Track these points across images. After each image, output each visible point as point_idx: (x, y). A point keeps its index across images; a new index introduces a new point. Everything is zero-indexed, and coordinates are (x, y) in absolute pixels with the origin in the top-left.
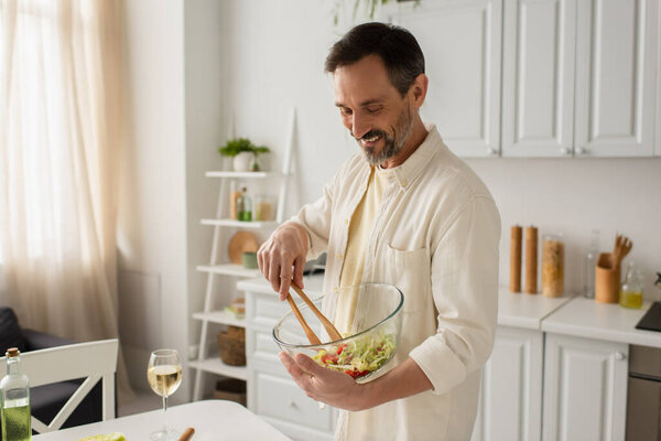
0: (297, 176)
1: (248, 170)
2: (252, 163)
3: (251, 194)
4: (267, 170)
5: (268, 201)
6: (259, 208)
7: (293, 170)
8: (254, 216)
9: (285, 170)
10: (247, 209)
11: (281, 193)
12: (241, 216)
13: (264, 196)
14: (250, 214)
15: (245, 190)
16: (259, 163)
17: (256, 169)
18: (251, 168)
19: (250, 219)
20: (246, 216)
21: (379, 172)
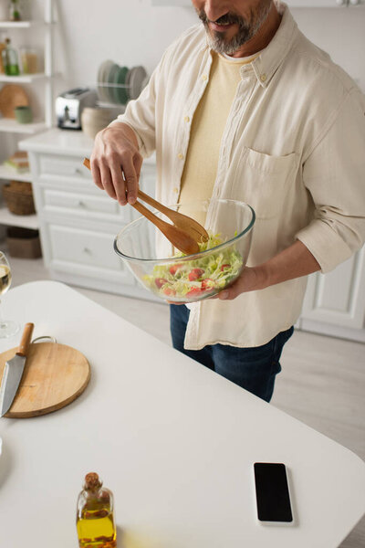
0: (60, 24)
1: (7, 20)
2: (12, 11)
3: (14, 45)
4: (28, 18)
5: (33, 52)
6: (25, 60)
7: (56, 18)
8: (21, 68)
9: (48, 18)
10: (13, 61)
11: (46, 42)
12: (8, 71)
13: (28, 47)
14: (17, 67)
15: (8, 41)
16: (19, 11)
17: (17, 18)
18: (12, 17)
19: (17, 73)
20: (13, 69)
21: (226, 61)
